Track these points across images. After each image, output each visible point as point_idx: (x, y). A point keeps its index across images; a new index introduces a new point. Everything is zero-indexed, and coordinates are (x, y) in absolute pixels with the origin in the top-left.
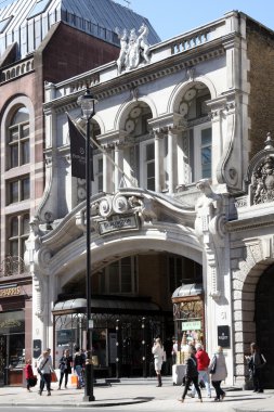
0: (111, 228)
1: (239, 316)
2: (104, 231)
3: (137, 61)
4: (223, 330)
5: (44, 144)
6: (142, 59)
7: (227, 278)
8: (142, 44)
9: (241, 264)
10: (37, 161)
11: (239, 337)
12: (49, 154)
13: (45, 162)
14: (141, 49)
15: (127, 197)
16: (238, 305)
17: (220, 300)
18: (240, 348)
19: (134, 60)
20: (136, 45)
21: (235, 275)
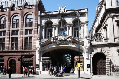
0: (60, 43)
1: (92, 62)
2: (58, 43)
3: (64, 12)
4: (88, 65)
5: (38, 23)
6: (65, 12)
7: (89, 55)
8: (65, 9)
9: (92, 53)
10: (35, 26)
11: (92, 66)
12: (39, 26)
13: (38, 27)
14: (65, 10)
15: (66, 37)
16: (92, 60)
17: (88, 59)
18: (92, 68)
19: (63, 11)
20: (64, 9)
21: (91, 55)
